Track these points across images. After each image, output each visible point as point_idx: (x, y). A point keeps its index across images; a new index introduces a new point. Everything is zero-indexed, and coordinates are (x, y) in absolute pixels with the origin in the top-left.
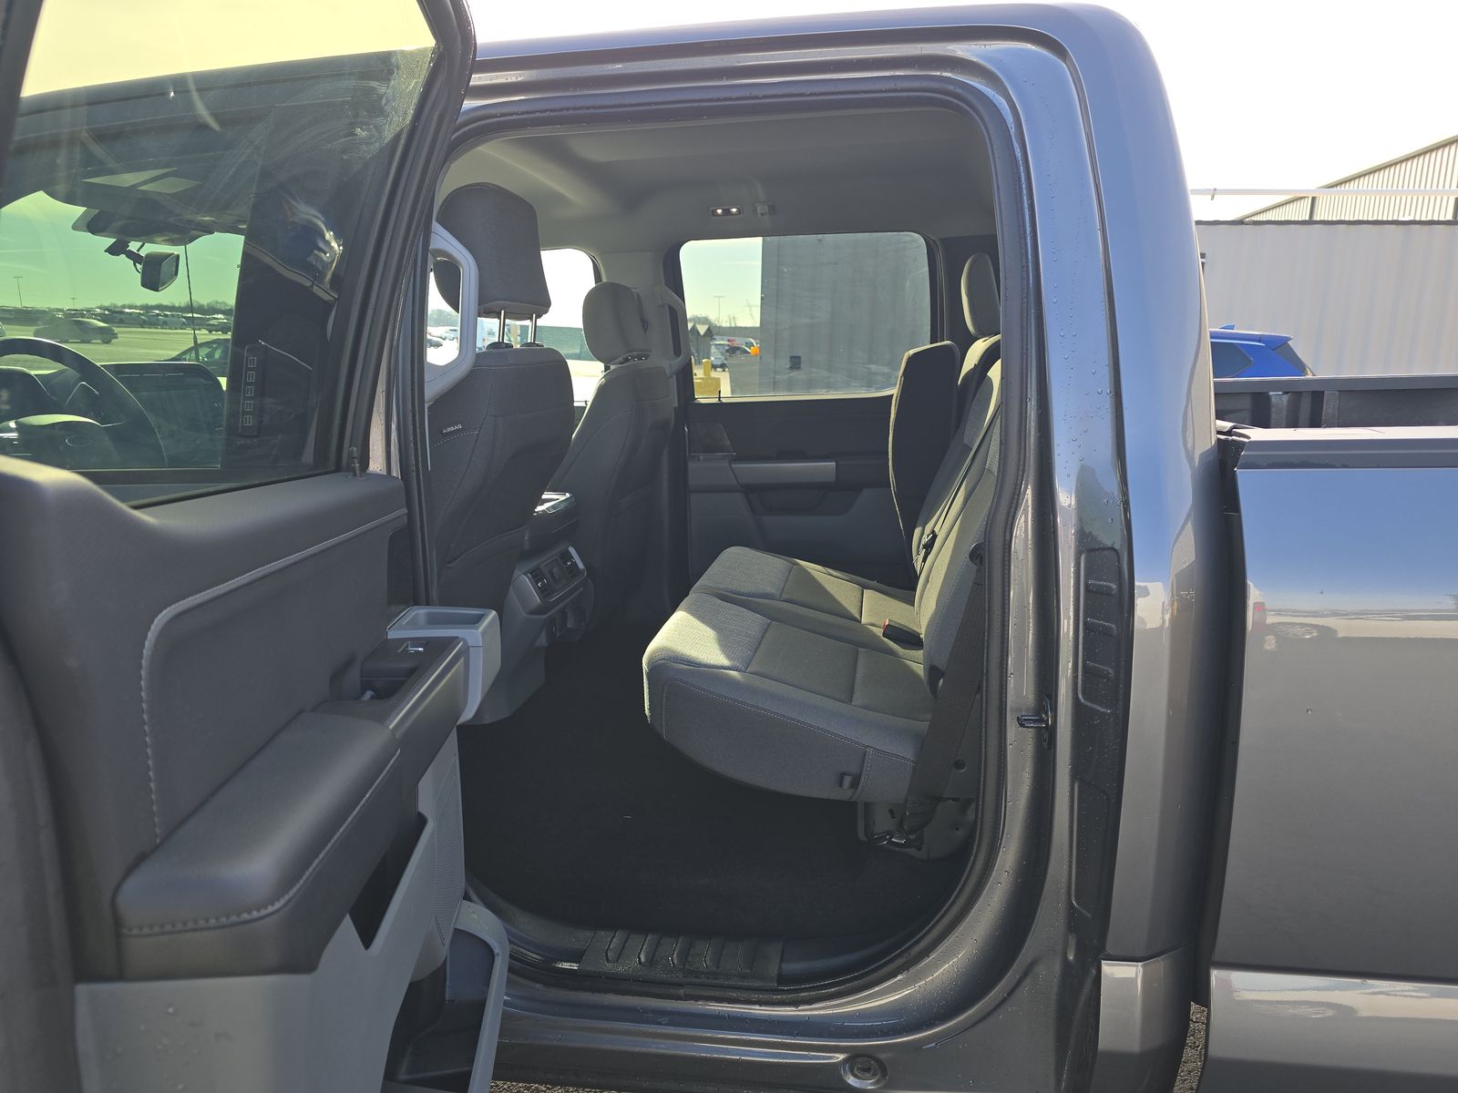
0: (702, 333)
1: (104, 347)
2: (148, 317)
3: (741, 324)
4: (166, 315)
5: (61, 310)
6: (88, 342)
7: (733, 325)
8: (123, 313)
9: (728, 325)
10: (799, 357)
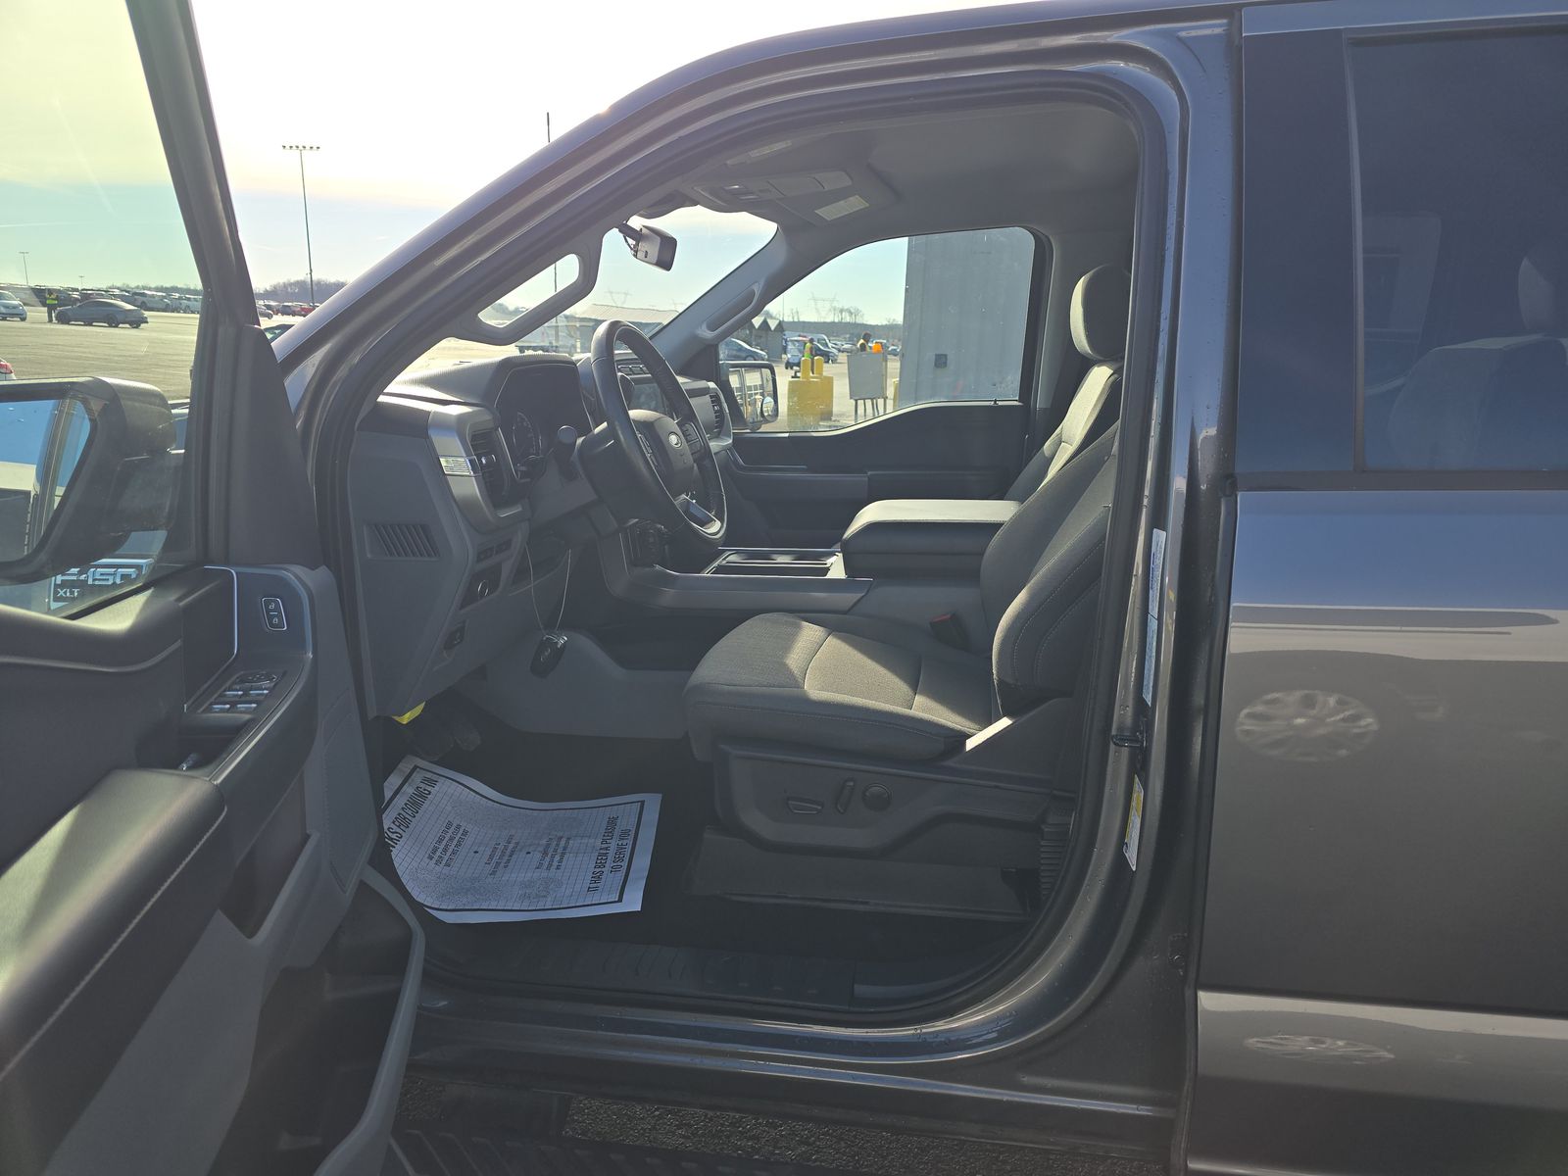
0: (773, 328)
1: (134, 332)
2: (171, 300)
3: (804, 318)
4: (189, 299)
5: (77, 290)
6: (116, 327)
7: (796, 320)
8: (143, 295)
9: (791, 320)
10: (946, 356)
